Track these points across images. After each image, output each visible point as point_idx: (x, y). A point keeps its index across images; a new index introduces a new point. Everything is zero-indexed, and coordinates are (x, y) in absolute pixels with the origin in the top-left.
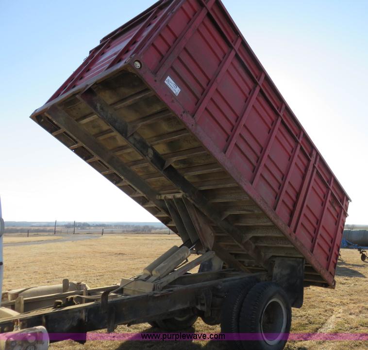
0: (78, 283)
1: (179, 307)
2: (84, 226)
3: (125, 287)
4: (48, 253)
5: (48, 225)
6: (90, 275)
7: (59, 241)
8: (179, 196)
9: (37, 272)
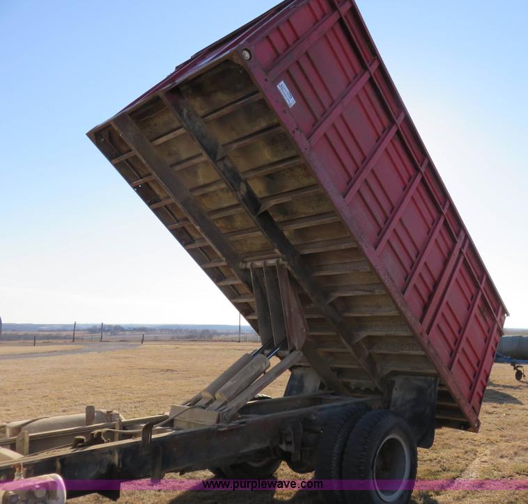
0: (108, 412)
1: (255, 446)
2: (117, 329)
3: (177, 418)
4: (63, 369)
5: (64, 328)
6: (124, 401)
7: (78, 352)
8: (272, 262)
9: (47, 396)
